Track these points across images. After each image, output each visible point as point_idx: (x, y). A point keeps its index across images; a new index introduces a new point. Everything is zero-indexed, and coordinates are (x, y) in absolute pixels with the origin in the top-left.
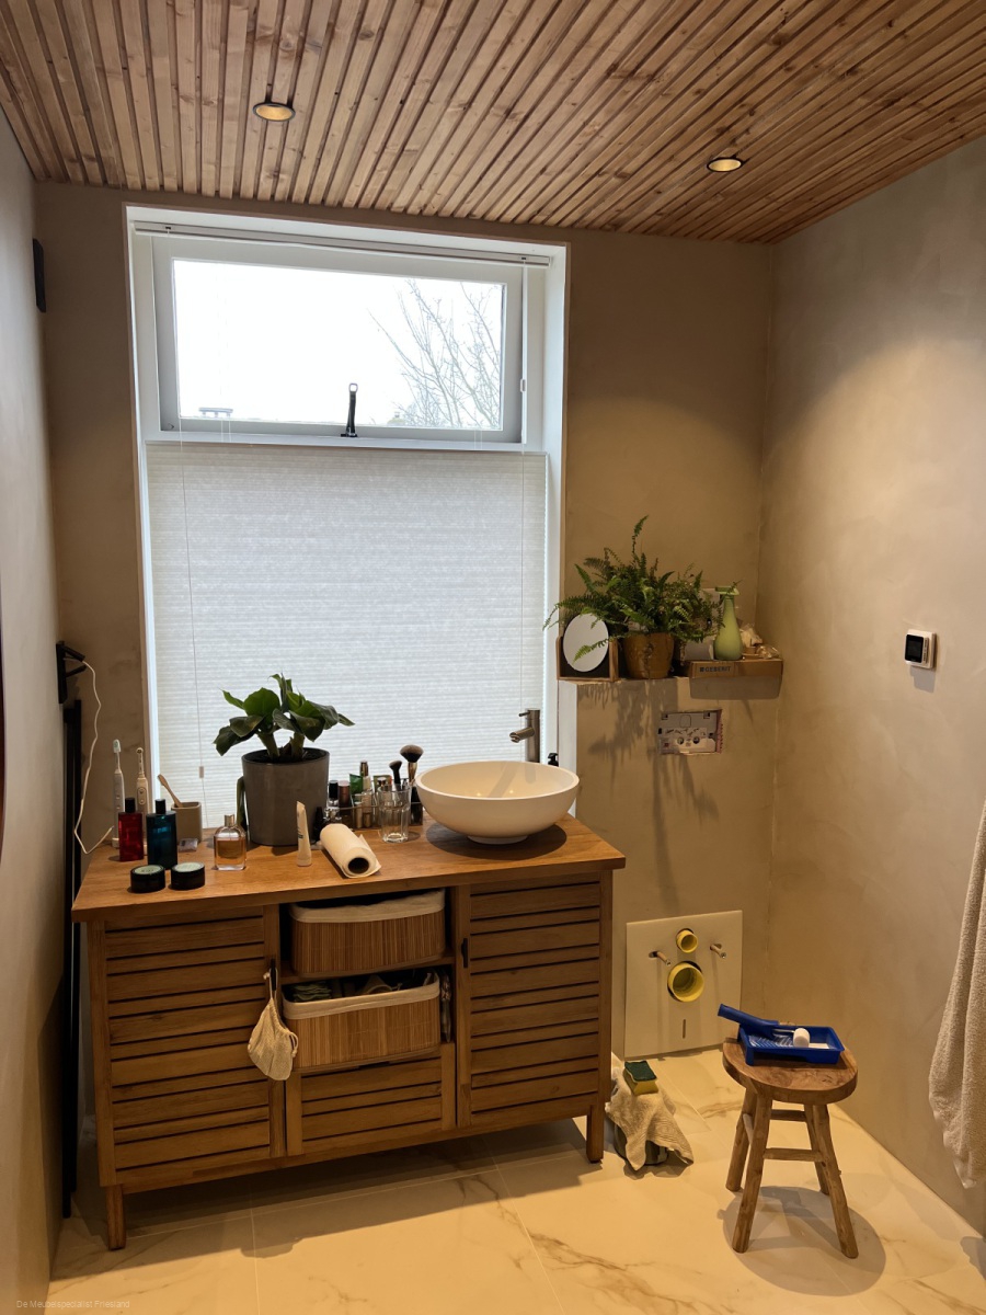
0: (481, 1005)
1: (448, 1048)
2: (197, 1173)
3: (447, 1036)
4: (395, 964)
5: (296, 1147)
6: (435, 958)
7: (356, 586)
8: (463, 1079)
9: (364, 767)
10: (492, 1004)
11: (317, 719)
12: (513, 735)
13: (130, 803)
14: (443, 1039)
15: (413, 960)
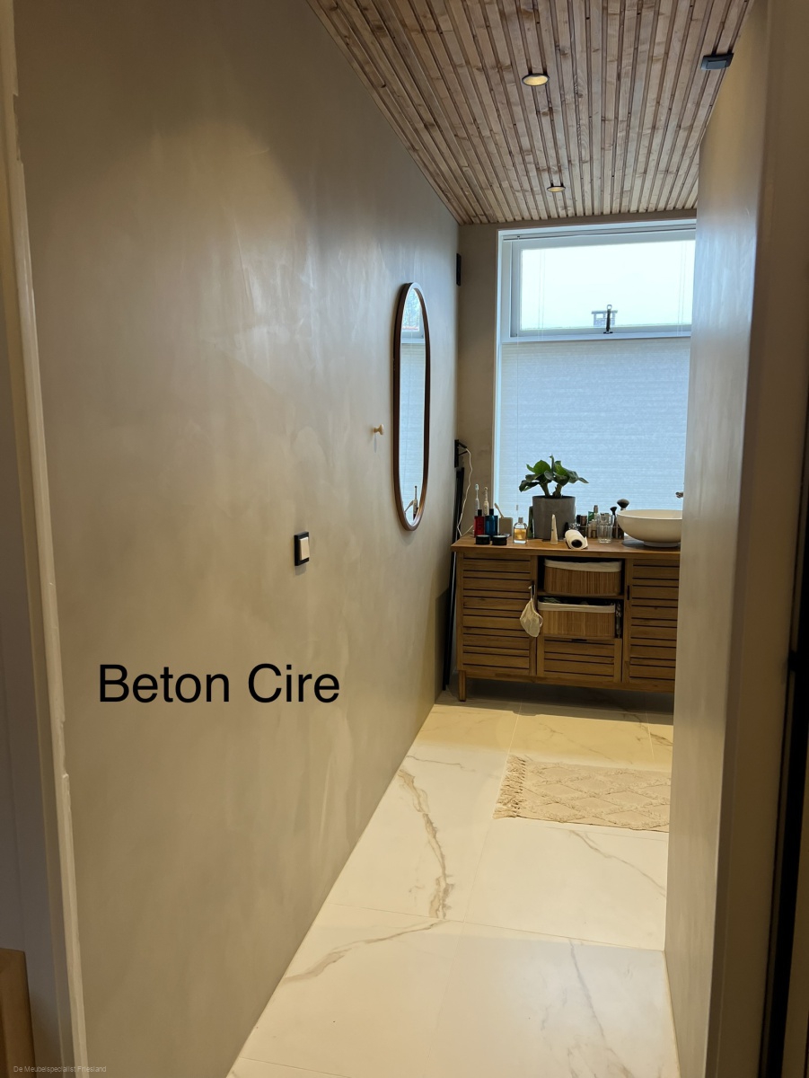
0: (637, 622)
1: (618, 641)
2: (497, 675)
3: (619, 634)
4: (592, 595)
5: (541, 673)
6: (614, 594)
7: (603, 414)
8: (626, 658)
9: (596, 508)
10: (643, 623)
11: (566, 477)
12: (677, 493)
13: (480, 512)
14: (616, 636)
15: (601, 594)
